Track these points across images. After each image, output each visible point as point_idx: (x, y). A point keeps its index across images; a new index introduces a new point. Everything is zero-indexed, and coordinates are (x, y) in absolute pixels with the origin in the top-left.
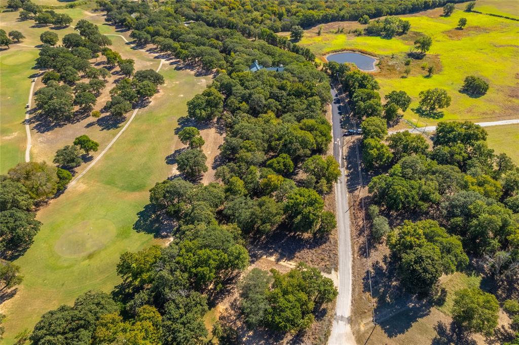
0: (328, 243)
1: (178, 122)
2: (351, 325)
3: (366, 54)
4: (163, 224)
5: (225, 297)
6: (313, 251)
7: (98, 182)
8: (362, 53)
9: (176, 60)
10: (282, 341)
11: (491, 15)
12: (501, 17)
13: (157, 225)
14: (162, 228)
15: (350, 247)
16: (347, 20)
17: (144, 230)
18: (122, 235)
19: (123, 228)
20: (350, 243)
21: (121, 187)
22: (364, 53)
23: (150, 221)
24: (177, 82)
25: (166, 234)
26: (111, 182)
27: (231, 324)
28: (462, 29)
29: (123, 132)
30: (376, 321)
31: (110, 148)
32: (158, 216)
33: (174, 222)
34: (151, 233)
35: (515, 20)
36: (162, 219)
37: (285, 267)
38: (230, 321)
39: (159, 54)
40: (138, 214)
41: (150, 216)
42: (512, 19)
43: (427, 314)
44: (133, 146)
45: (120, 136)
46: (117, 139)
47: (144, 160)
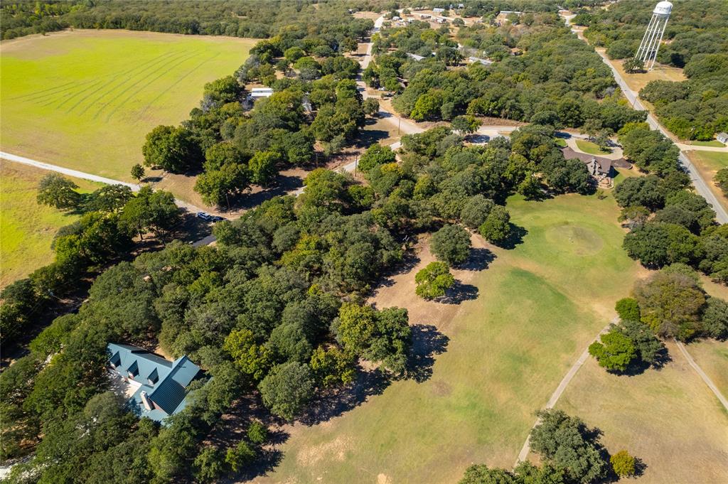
21: (543, 283)
26: (559, 297)
44: (528, 351)
45: (553, 392)
46: (558, 385)
47: (510, 309)
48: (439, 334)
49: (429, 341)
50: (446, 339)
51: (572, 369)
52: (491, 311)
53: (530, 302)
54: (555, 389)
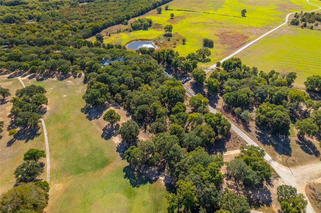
0: (232, 135)
1: (83, 112)
2: (276, 161)
3: (145, 40)
4: (146, 174)
5: (222, 186)
6: (230, 142)
7: (68, 176)
8: (142, 40)
9: (31, 75)
10: (264, 186)
11: (178, 10)
12: (183, 10)
13: (144, 177)
14: (149, 176)
15: (241, 131)
16: (115, 25)
17: (141, 183)
18: (131, 195)
19: (126, 191)
20: (239, 130)
21: (91, 169)
22: (143, 40)
23: (137, 176)
24: (51, 89)
25: (155, 178)
26: (79, 171)
27: (238, 195)
28: (173, 19)
29: (48, 136)
30: (280, 154)
31: (50, 150)
32: (138, 171)
33: (151, 169)
34: (146, 183)
35: (189, 11)
36: (143, 172)
37: (228, 155)
38: (237, 194)
39: (9, 74)
40: (125, 178)
41: (134, 175)
42: (188, 11)
43: (290, 140)
44: (67, 141)
45: (48, 139)
46: (48, 142)
47: (87, 145)
48: (94, 119)
49: (93, 115)
50: (91, 120)
51: (48, 150)
52: (91, 138)
53: (86, 155)
54: (48, 140)
